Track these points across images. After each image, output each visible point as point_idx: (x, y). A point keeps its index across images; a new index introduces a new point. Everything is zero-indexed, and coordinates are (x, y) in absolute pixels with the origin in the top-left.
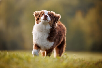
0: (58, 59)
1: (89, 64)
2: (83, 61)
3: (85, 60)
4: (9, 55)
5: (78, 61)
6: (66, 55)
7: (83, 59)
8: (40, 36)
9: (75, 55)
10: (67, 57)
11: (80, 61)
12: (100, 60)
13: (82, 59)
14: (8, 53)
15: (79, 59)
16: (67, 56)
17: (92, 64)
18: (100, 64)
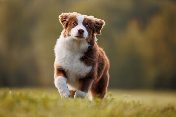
0: (97, 102)
1: (150, 111)
2: (140, 105)
3: (143, 105)
4: (13, 96)
5: (132, 105)
6: (111, 95)
7: (141, 103)
8: (69, 56)
9: (126, 96)
10: (113, 100)
11: (135, 106)
12: (169, 104)
13: (139, 102)
14: (10, 92)
15: (134, 102)
16: (112, 97)
17: (155, 110)
18: (170, 110)
